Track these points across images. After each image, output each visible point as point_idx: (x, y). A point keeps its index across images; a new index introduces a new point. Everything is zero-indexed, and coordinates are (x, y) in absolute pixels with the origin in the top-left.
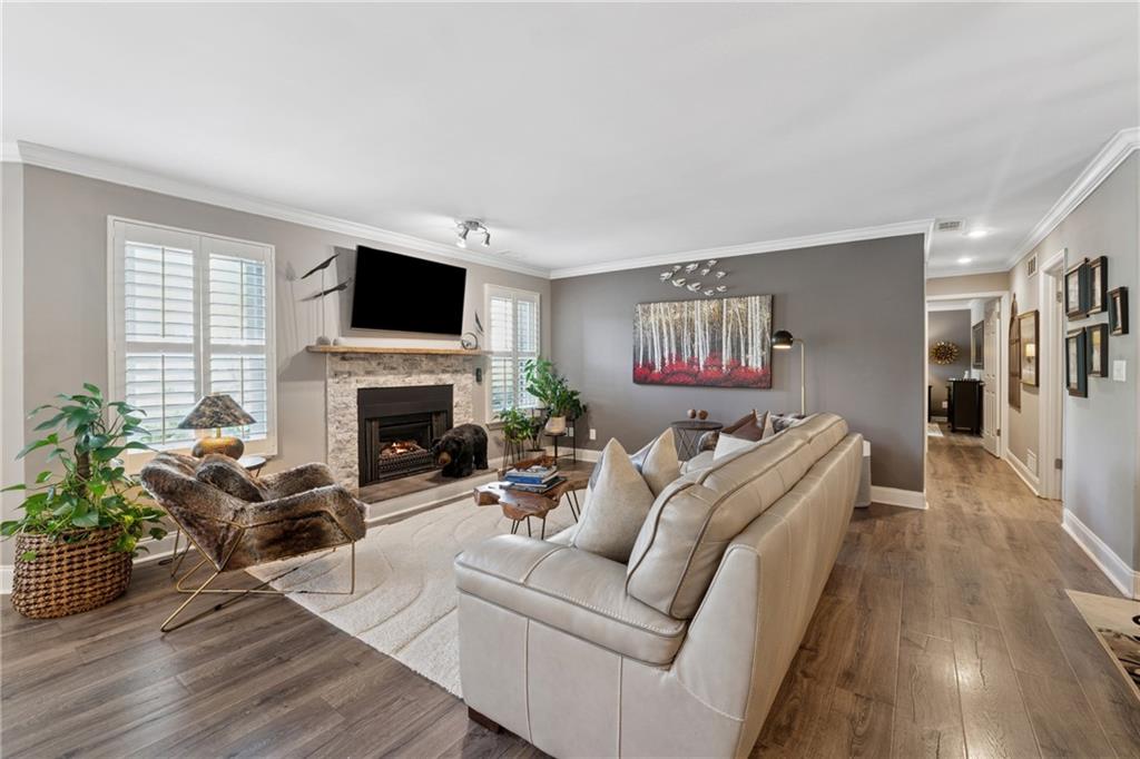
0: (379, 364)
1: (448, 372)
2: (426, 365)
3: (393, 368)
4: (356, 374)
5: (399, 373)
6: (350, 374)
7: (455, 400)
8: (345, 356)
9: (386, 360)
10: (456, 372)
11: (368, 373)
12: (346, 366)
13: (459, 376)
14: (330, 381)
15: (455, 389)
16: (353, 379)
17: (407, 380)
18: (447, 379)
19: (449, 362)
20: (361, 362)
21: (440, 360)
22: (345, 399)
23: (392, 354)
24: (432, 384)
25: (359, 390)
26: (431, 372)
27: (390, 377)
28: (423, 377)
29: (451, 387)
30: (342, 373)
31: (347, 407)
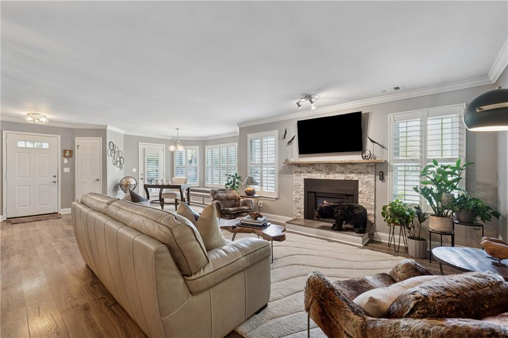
0: (313, 168)
1: (354, 173)
2: (338, 168)
3: (320, 170)
4: (303, 173)
5: (323, 173)
6: (301, 172)
7: (360, 189)
8: (299, 165)
9: (316, 167)
10: (360, 173)
11: (308, 172)
12: (299, 169)
13: (362, 176)
14: (294, 175)
15: (360, 183)
16: (302, 174)
17: (327, 176)
18: (354, 177)
19: (355, 167)
20: (305, 168)
21: (349, 166)
22: (299, 182)
23: (319, 164)
24: (343, 179)
25: (304, 179)
26: (343, 173)
27: (319, 175)
28: (337, 175)
29: (357, 181)
30: (298, 172)
31: (300, 186)
